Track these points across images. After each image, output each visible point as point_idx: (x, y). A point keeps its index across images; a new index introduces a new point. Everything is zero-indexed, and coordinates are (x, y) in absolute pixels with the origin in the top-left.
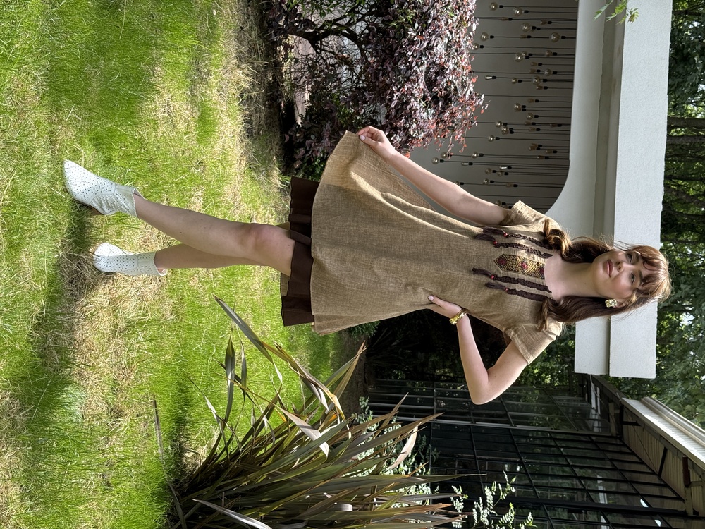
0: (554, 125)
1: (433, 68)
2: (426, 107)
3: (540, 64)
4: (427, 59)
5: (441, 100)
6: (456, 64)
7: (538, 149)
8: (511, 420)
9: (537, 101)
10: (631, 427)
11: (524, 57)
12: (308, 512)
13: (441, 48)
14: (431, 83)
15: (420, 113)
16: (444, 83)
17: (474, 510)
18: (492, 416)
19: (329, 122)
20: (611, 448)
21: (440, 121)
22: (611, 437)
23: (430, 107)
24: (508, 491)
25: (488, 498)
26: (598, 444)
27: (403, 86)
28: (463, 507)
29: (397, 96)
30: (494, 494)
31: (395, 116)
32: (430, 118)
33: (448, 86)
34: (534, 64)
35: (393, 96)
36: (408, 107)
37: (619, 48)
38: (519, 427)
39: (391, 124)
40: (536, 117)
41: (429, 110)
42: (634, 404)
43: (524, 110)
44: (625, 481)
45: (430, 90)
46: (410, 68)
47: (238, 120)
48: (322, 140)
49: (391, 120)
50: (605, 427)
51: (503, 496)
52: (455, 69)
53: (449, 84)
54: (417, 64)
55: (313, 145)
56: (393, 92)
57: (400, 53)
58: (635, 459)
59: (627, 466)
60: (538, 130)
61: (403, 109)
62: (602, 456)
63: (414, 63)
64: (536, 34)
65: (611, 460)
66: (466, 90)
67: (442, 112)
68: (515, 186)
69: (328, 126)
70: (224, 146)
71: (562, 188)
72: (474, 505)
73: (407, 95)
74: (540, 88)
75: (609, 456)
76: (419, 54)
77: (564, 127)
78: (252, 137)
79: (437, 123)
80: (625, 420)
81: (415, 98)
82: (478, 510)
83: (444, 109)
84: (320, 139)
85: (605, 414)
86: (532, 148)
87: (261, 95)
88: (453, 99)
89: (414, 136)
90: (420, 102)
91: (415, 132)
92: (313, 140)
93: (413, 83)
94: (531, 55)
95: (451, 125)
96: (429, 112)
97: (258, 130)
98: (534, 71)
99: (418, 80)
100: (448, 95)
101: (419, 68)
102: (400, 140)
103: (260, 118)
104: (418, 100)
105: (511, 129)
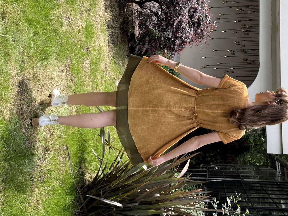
0: (252, 50)
1: (192, 9)
2: (189, 27)
3: (245, 25)
4: (188, 5)
5: (196, 24)
7: (246, 61)
8: (241, 177)
9: (245, 41)
11: (238, 21)
12: (139, 198)
14: (191, 16)
16: (197, 16)
17: (223, 208)
18: (233, 176)
19: (148, 37)
20: (286, 187)
21: (196, 34)
22: (286, 182)
23: (191, 27)
24: (238, 200)
25: (228, 202)
26: (280, 186)
27: (179, 18)
28: (217, 207)
29: (176, 22)
30: (231, 200)
31: (176, 31)
32: (192, 32)
33: (199, 18)
34: (242, 25)
35: (174, 22)
36: (181, 27)
37: (278, 13)
38: (245, 180)
39: (174, 35)
40: (244, 46)
41: (191, 28)
45: (191, 19)
46: (181, 9)
49: (174, 33)
50: (283, 179)
51: (235, 202)
52: (202, 10)
54: (184, 7)
55: (141, 47)
56: (174, 20)
57: (176, 3)
60: (246, 52)
61: (179, 28)
62: (282, 190)
63: (183, 7)
64: (243, 12)
66: (207, 19)
67: (197, 30)
68: (237, 77)
70: (99, 44)
71: (256, 76)
72: (222, 206)
73: (180, 21)
75: (285, 190)
76: (185, 3)
77: (256, 50)
78: (114, 44)
82: (224, 208)
83: (198, 28)
84: (144, 44)
85: (283, 173)
87: (118, 27)
88: (201, 23)
89: (185, 40)
90: (187, 25)
91: (185, 39)
92: (141, 45)
93: (183, 16)
94: (240, 21)
95: (202, 36)
96: (191, 29)
97: (117, 42)
98: (243, 28)
99: (185, 14)
100: (199, 22)
101: (185, 9)
102: (179, 42)
103: (118, 37)
104: (186, 24)
105: (234, 52)
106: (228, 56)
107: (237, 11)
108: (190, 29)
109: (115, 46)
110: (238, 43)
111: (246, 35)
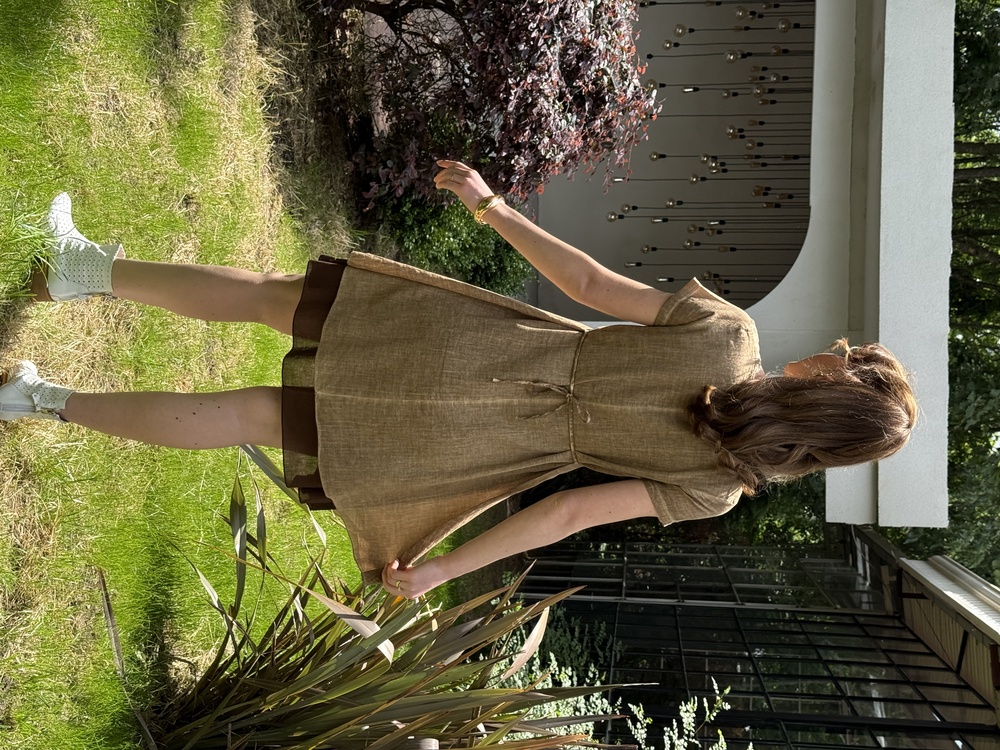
0: (787, 157)
1: (573, 49)
2: (564, 111)
3: (765, 69)
4: (561, 35)
5: (588, 101)
6: (610, 42)
7: (765, 194)
8: (737, 596)
9: (762, 123)
10: (914, 600)
11: (739, 56)
13: (583, 16)
14: (570, 74)
15: (554, 119)
16: (591, 72)
17: (665, 739)
18: (708, 589)
19: (414, 140)
20: (887, 633)
21: (589, 134)
22: (887, 617)
23: (570, 111)
24: (719, 709)
26: (866, 629)
27: (525, 79)
28: (645, 736)
29: (515, 93)
31: (516, 126)
32: (573, 129)
33: (599, 78)
34: (756, 68)
35: (510, 94)
36: (535, 111)
37: (879, 36)
38: (749, 605)
40: (760, 144)
41: (569, 115)
42: (918, 566)
43: (742, 137)
44: (907, 682)
45: (569, 84)
46: (534, 48)
47: (263, 136)
48: (404, 168)
49: (509, 132)
50: (878, 602)
51: (710, 716)
52: (607, 50)
53: (600, 74)
54: (546, 41)
55: (391, 176)
56: (508, 89)
57: (518, 26)
58: (921, 649)
59: (911, 660)
60: (764, 165)
61: (527, 114)
63: (541, 41)
64: (757, 23)
65: (884, 651)
66: (627, 83)
67: (591, 120)
68: (733, 249)
69: (413, 145)
70: (235, 176)
71: (800, 249)
72: (665, 731)
73: (531, 91)
74: (765, 102)
75: (883, 644)
76: (549, 27)
77: (800, 159)
78: (293, 164)
79: (584, 138)
80: (905, 590)
81: (547, 97)
82: (671, 738)
83: (594, 114)
84: (401, 166)
85: (877, 582)
86: (757, 193)
87: (307, 101)
88: (607, 98)
89: (547, 157)
90: (554, 102)
91: (548, 151)
92: (391, 169)
93: (541, 72)
94: (750, 54)
95: (608, 140)
96: (570, 119)
97: (305, 156)
98: (756, 79)
99: (549, 67)
100: (599, 92)
101: (549, 48)
102: (526, 164)
103: (306, 136)
104: (551, 100)
105: (723, 164)
106: (703, 179)
107: (740, 18)
108: (567, 117)
109: (294, 174)
110: (740, 134)
111: (766, 106)
